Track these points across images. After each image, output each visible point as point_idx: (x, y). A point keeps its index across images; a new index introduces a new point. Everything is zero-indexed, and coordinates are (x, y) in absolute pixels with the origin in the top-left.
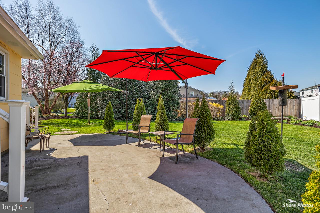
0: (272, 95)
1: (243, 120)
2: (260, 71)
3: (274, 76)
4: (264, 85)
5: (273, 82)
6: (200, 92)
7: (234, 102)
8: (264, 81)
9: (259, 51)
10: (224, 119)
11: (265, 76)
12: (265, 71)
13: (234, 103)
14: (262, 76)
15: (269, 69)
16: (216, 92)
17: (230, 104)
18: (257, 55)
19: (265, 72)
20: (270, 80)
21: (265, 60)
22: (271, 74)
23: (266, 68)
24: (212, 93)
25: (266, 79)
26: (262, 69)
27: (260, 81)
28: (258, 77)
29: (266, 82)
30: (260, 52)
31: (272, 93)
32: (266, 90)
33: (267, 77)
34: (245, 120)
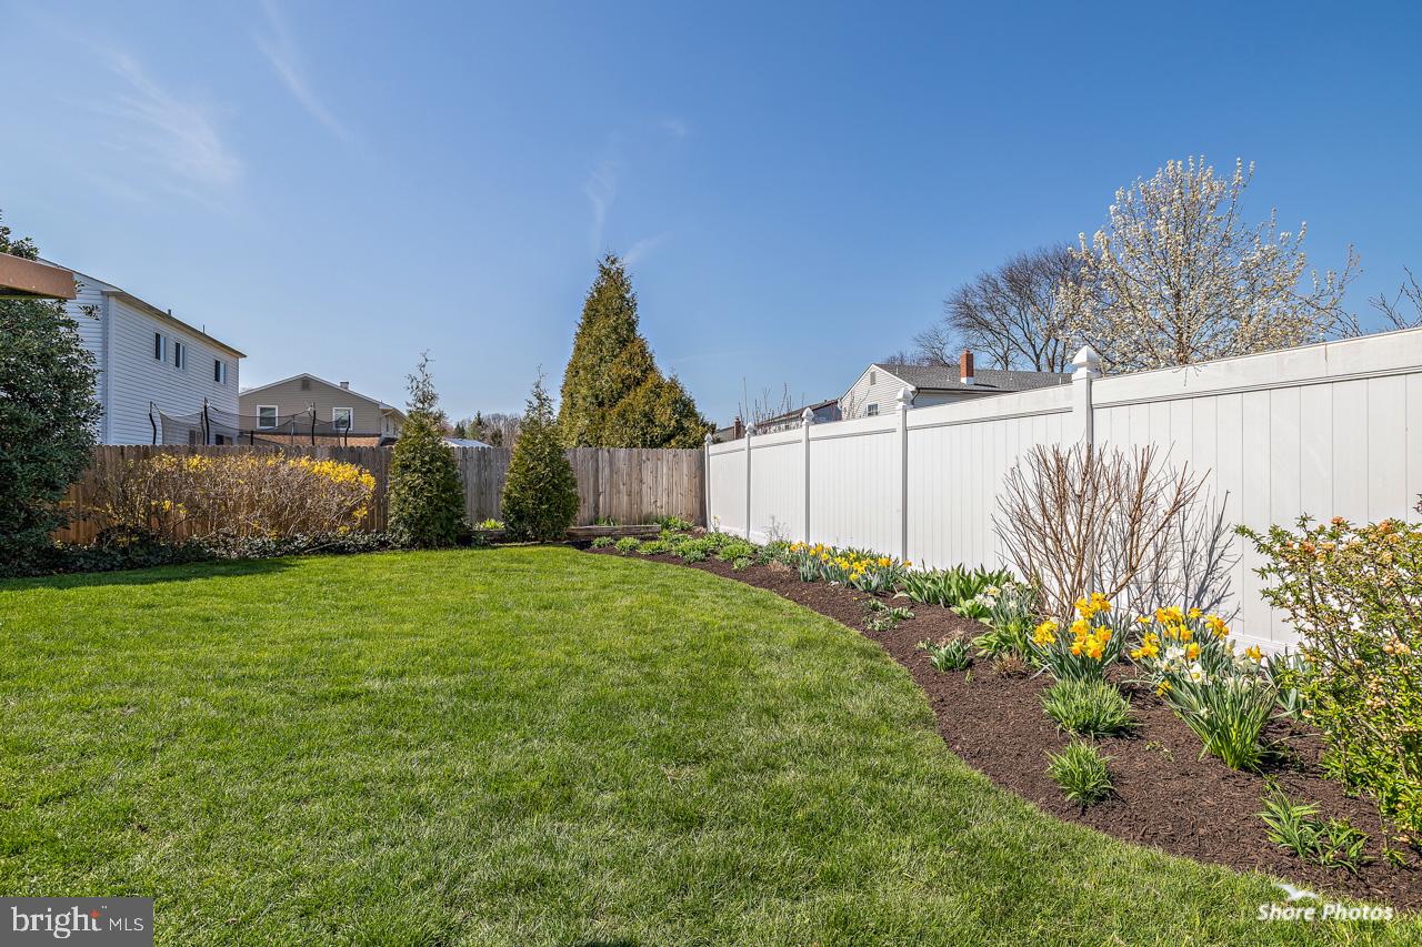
0: (644, 435)
1: (473, 544)
2: (608, 337)
3: (655, 361)
4: (619, 394)
5: (649, 384)
6: (384, 411)
7: (427, 458)
8: (619, 376)
9: (612, 258)
10: (383, 545)
11: (624, 356)
12: (626, 336)
13: (424, 463)
14: (616, 357)
15: (640, 331)
16: (497, 418)
17: (406, 467)
18: (605, 272)
19: (623, 343)
20: (639, 374)
21: (627, 296)
22: (643, 352)
23: (632, 326)
24: (480, 422)
25: (627, 371)
26: (615, 329)
27: (606, 377)
28: (601, 359)
29: (627, 382)
30: (613, 263)
31: (643, 424)
32: (622, 415)
33: (630, 361)
34: (484, 546)
